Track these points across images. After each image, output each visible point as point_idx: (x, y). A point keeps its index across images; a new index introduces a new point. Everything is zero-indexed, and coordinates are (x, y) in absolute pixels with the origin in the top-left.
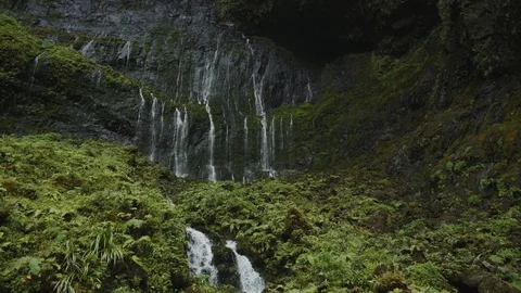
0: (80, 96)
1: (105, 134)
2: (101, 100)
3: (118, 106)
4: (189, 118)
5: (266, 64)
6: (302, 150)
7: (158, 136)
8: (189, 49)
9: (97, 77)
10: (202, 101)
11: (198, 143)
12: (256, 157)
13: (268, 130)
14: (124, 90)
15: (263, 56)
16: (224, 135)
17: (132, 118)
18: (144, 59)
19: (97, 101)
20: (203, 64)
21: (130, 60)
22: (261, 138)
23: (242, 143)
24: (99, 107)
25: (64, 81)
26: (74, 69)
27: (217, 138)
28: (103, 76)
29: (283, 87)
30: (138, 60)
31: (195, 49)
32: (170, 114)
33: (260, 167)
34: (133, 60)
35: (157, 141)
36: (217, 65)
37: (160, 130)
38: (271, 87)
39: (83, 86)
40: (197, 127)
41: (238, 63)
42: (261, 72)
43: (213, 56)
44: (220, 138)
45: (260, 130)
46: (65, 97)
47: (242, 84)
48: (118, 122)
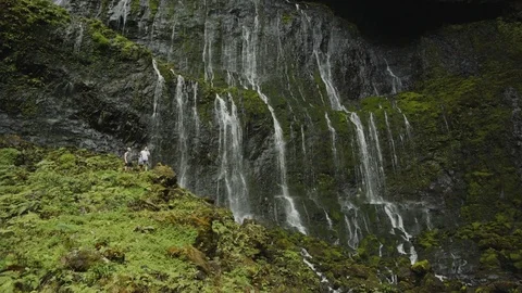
0: (43, 67)
1: (91, 138)
2: (84, 76)
3: (115, 86)
4: (239, 111)
5: (328, 37)
6: (429, 166)
7: (190, 141)
8: (217, 12)
9: (74, 34)
10: (250, 87)
11: (258, 154)
12: (354, 179)
13: (366, 132)
14: (125, 60)
15: (323, 27)
16: (298, 143)
17: (142, 109)
18: (150, 23)
19: (75, 78)
20: (239, 34)
21: (128, 22)
22: (357, 147)
23: (327, 154)
24: (80, 87)
25: (11, 36)
26: (31, 17)
27: (288, 147)
28: (87, 34)
29: (357, 70)
30: (140, 25)
31: (225, 13)
32: (206, 102)
33: (364, 197)
34: (132, 24)
35: (190, 152)
36: (261, 35)
37: (194, 132)
38: (344, 70)
39: (50, 49)
40: (255, 127)
41: (292, 34)
42: (323, 47)
43: (253, 23)
44: (292, 146)
45: (355, 134)
46: (12, 68)
47: (302, 64)
48: (116, 116)
